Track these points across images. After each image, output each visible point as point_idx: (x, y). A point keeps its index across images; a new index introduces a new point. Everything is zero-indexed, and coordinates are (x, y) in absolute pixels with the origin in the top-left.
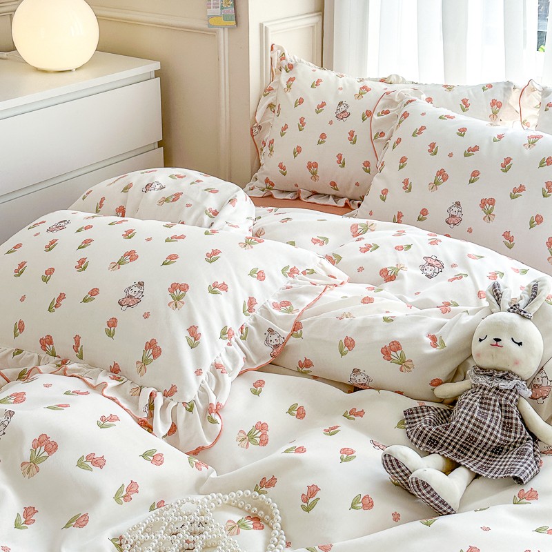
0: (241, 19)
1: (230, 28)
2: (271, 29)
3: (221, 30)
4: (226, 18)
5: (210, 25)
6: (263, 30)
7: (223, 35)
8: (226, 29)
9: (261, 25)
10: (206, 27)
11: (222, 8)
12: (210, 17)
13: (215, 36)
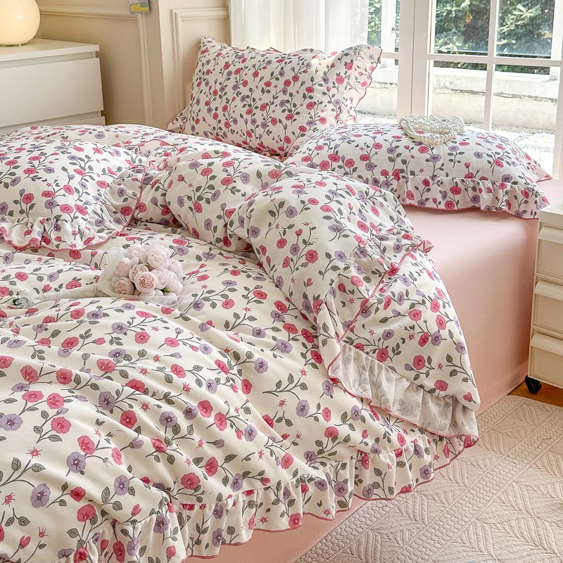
0: (153, 6)
2: (179, 14)
3: (140, 16)
4: (142, 5)
6: (173, 16)
7: (141, 19)
8: (144, 15)
9: (171, 11)
10: (129, 13)
12: (131, 5)
13: (136, 21)
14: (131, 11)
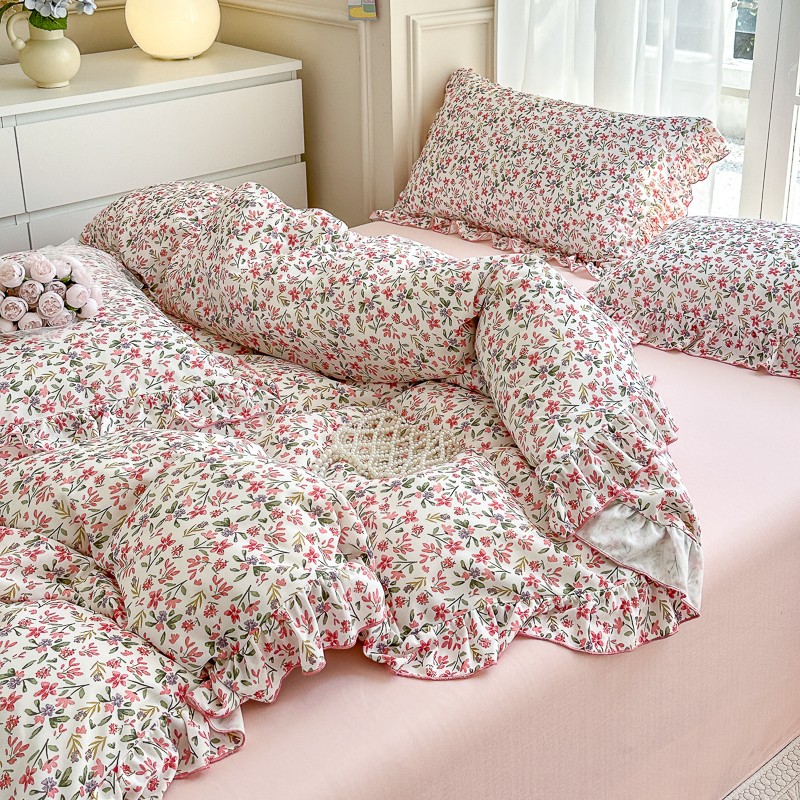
0: (383, 10)
1: (372, 21)
2: (419, 22)
3: (362, 24)
4: (366, 9)
5: (351, 18)
6: (410, 25)
7: (363, 28)
8: (368, 23)
9: (408, 18)
10: (347, 18)
12: (349, 6)
13: (356, 30)
14: (350, 16)
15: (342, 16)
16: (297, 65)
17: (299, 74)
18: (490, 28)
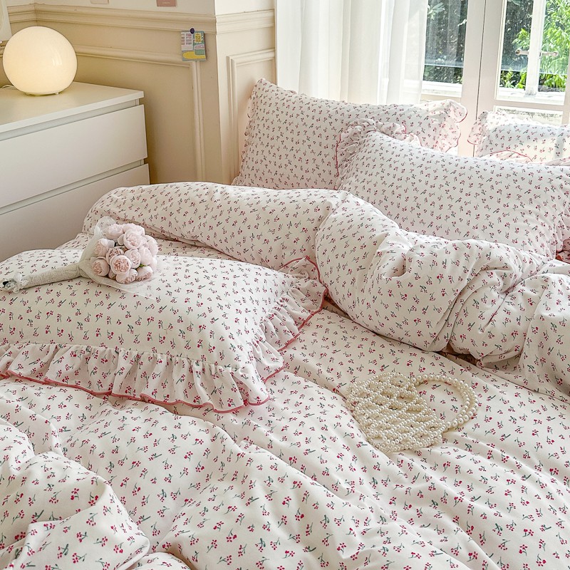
0: (210, 53)
1: (201, 61)
2: (236, 61)
3: (194, 62)
4: (197, 52)
5: (184, 60)
6: (229, 62)
7: (195, 67)
9: (228, 58)
10: (181, 60)
11: (194, 44)
12: (183, 52)
13: (189, 68)
14: (183, 58)
15: (178, 59)
16: (140, 95)
17: (141, 101)
18: (273, 63)
